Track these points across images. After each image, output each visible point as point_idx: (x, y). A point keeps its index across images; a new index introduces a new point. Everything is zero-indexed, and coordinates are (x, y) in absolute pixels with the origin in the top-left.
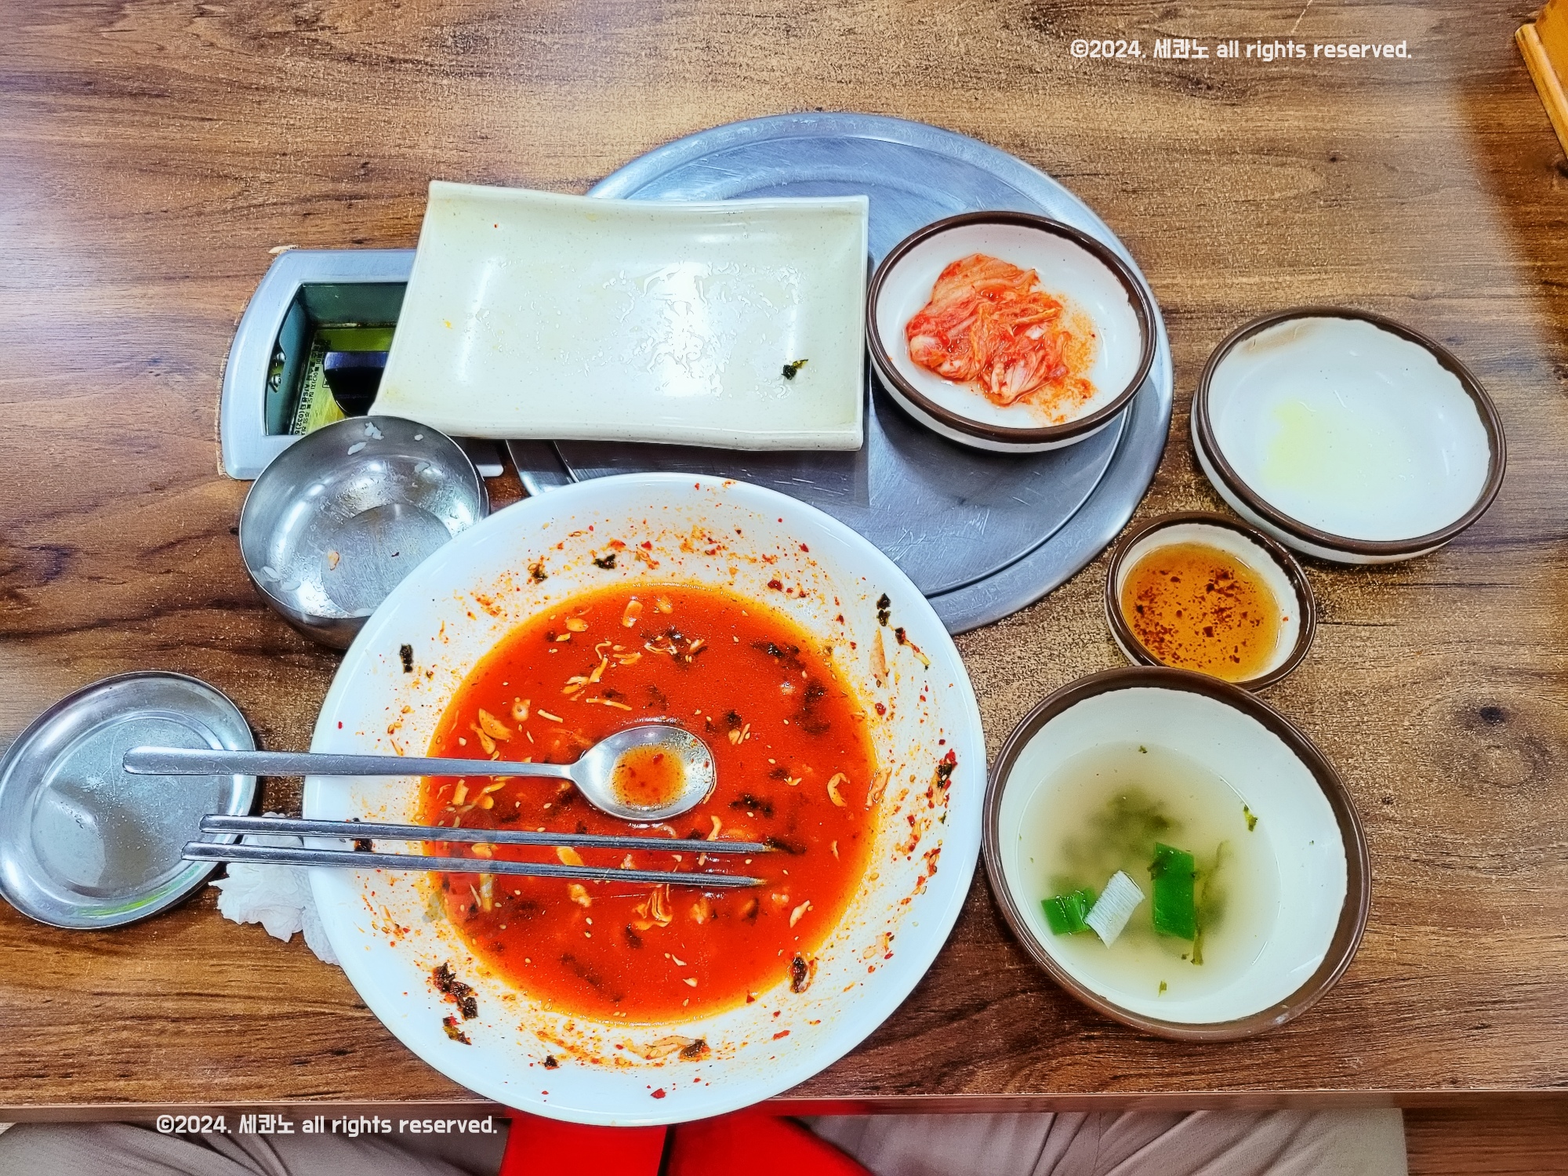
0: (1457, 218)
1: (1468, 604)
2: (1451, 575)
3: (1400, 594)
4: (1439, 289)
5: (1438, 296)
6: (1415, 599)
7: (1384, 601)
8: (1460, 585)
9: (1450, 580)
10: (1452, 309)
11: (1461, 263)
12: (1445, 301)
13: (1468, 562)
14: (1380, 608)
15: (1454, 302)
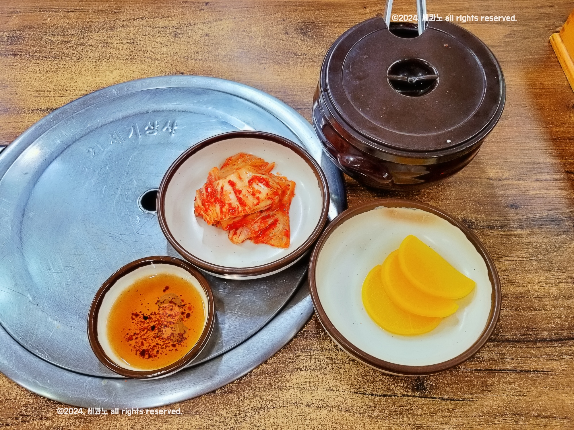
0: (517, 134)
1: (519, 385)
2: (508, 363)
3: (475, 377)
4: (507, 175)
5: (506, 179)
6: (485, 381)
7: (465, 381)
8: (514, 371)
9: (508, 367)
10: (513, 187)
11: (519, 160)
12: (510, 182)
13: (520, 354)
14: (462, 387)
15: (515, 182)
